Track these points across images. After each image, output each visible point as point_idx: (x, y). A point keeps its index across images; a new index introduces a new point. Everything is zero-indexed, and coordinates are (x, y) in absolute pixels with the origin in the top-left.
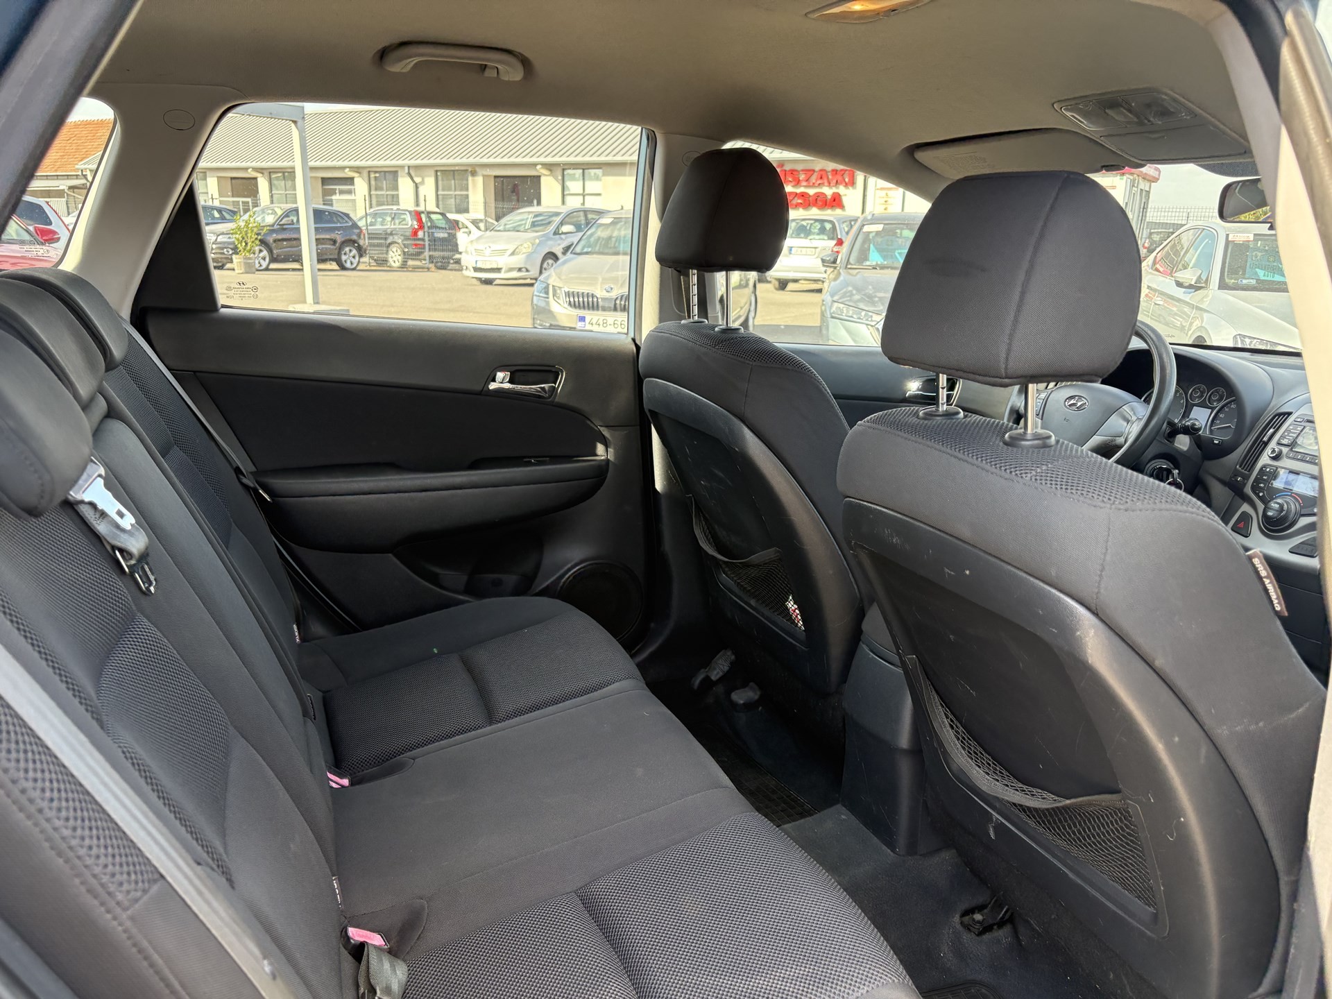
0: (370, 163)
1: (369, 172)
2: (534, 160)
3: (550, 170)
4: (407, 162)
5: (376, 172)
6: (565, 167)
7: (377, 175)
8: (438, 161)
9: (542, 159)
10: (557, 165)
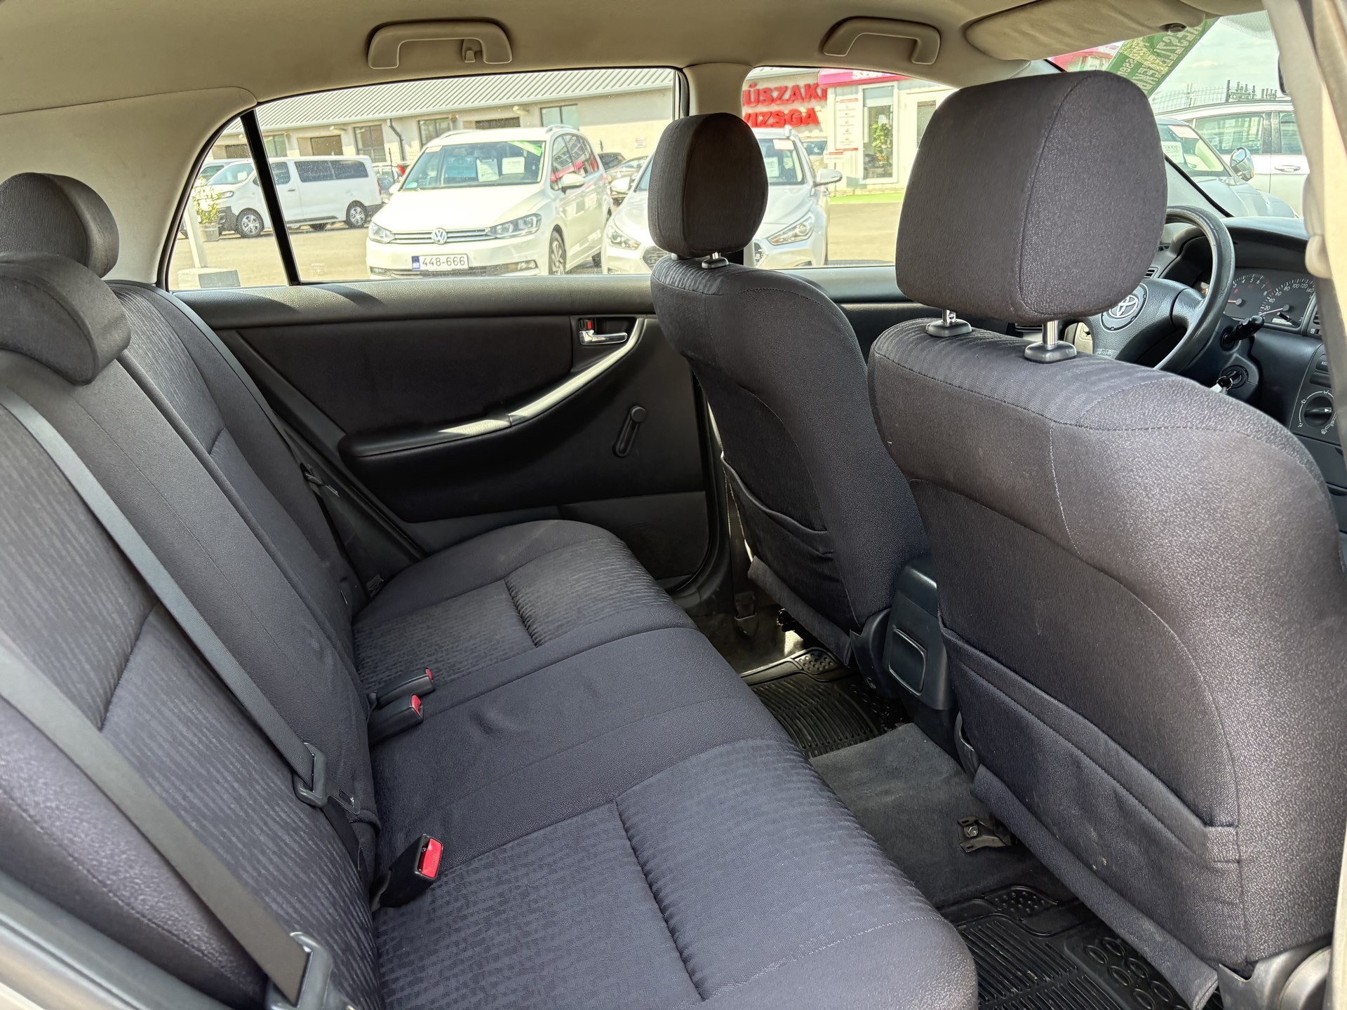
0: (353, 118)
1: (354, 128)
2: (511, 100)
3: (528, 111)
4: (389, 115)
5: (361, 128)
6: (543, 105)
7: (363, 130)
8: (418, 111)
9: (518, 100)
10: (535, 104)
